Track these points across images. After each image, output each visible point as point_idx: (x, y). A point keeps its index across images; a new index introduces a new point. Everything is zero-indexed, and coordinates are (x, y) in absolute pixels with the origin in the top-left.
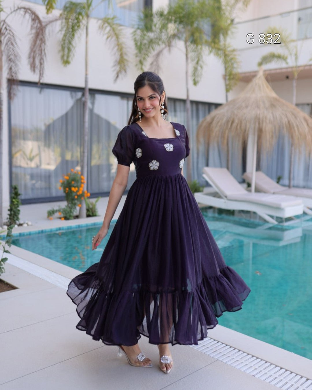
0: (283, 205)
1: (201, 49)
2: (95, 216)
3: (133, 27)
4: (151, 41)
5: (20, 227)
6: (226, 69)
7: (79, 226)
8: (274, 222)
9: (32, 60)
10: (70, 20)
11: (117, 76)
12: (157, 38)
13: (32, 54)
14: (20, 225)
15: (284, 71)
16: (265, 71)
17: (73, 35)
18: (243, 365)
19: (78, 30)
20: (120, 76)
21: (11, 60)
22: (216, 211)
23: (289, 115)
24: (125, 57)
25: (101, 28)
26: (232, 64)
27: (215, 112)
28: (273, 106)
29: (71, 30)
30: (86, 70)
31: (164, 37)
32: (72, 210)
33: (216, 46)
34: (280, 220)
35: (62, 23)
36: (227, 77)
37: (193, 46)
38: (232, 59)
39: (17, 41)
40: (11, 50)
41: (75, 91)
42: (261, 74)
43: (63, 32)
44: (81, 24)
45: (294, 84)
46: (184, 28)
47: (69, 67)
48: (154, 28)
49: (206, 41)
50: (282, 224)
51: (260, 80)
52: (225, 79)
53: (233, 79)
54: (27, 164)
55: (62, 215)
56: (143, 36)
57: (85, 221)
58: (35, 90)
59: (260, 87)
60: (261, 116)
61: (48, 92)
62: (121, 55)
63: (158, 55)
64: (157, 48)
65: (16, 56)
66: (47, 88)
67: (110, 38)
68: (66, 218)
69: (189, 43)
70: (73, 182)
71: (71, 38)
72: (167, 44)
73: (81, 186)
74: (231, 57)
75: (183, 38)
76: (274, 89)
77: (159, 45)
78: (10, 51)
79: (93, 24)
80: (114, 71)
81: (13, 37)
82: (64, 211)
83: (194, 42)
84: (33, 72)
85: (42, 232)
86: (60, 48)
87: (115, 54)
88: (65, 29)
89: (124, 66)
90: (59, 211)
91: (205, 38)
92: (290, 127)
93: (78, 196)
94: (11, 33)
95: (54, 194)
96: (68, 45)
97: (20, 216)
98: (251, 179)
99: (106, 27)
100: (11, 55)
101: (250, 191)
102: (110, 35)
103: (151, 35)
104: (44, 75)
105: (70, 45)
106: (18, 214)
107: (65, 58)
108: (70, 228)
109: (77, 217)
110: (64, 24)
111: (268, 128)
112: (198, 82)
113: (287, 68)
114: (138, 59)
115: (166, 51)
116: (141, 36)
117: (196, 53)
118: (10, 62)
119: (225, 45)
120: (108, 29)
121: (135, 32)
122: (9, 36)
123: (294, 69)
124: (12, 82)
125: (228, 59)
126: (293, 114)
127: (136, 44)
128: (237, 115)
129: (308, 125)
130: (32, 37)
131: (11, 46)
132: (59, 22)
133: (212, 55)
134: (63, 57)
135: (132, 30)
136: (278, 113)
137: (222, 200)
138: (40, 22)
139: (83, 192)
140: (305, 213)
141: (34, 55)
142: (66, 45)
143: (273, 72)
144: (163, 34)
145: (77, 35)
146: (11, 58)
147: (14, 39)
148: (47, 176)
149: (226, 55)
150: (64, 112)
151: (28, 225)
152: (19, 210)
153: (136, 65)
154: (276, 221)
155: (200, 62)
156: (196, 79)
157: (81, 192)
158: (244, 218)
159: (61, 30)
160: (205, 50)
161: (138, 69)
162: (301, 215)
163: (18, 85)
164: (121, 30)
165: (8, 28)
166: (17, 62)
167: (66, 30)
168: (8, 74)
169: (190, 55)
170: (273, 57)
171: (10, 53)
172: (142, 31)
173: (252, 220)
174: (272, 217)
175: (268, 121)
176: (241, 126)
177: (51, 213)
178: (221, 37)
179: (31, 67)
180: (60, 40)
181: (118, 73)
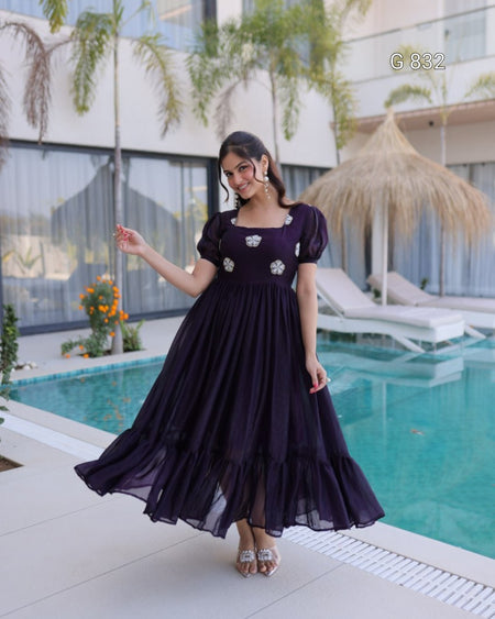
0: (433, 322)
1: (296, 82)
2: (138, 349)
3: (187, 52)
4: (216, 73)
5: (19, 371)
6: (335, 113)
7: (113, 367)
8: (419, 350)
9: (29, 105)
10: (88, 42)
11: (166, 129)
12: (225, 68)
14: (19, 368)
15: (425, 113)
16: (396, 114)
17: (93, 66)
18: (383, 569)
19: (100, 58)
20: (170, 126)
22: (328, 336)
23: (437, 182)
24: (177, 98)
25: (138, 53)
26: (345, 104)
27: (319, 181)
28: (410, 168)
29: (89, 57)
30: (116, 120)
31: (236, 64)
32: (101, 342)
33: (319, 77)
34: (428, 347)
35: (75, 46)
36: (338, 126)
37: (282, 79)
38: (344, 97)
41: (98, 154)
42: (391, 118)
43: (77, 61)
44: (104, 47)
45: (443, 133)
46: (267, 49)
47: (88, 116)
48: (219, 50)
49: (303, 70)
50: (431, 353)
51: (389, 129)
52: (334, 129)
53: (347, 128)
54: (23, 272)
55: (85, 351)
56: (203, 65)
57: (121, 359)
58: (35, 154)
59: (389, 140)
60: (393, 185)
61: (55, 155)
62: (171, 95)
63: (228, 93)
64: (227, 83)
66: (54, 150)
67: (151, 69)
68: (92, 355)
69: (275, 75)
70: (101, 298)
71: (90, 71)
72: (242, 76)
73: (113, 303)
74: (343, 93)
75: (267, 66)
76: (412, 142)
77: (229, 77)
79: (126, 47)
80: (160, 120)
82: (88, 344)
83: (284, 71)
84: (32, 126)
85: (55, 377)
86: (73, 86)
87: (161, 93)
88: (79, 56)
89: (176, 111)
90: (79, 343)
91: (301, 64)
92: (439, 201)
93: (109, 319)
95: (70, 318)
96: (85, 81)
97: (18, 354)
98: (381, 285)
99: (145, 52)
101: (380, 303)
102: (152, 64)
103: (216, 62)
104: (48, 129)
105: (88, 82)
106: (16, 350)
107: (81, 102)
108: (99, 369)
109: (109, 352)
110: (77, 48)
111: (405, 203)
112: (292, 134)
113: (430, 109)
114: (197, 100)
115: (240, 87)
116: (201, 65)
117: (288, 89)
119: (333, 76)
120: (149, 53)
121: (191, 57)
123: (441, 110)
125: (339, 97)
126: (443, 180)
127: (193, 77)
128: (355, 185)
129: (466, 196)
130: (29, 70)
132: (70, 45)
133: (313, 92)
134: (76, 101)
135: (186, 56)
136: (420, 179)
137: (336, 319)
138: (41, 46)
139: (118, 312)
140: (466, 335)
141: (32, 98)
142: (82, 82)
143: (409, 115)
144: (235, 60)
145: (98, 66)
148: (59, 291)
149: (334, 91)
150: (82, 187)
151: (31, 367)
152: (16, 345)
153: (194, 110)
154: (423, 347)
155: (295, 103)
156: (290, 130)
157: (113, 313)
158: (373, 346)
159: (72, 59)
160: (302, 84)
161: (197, 116)
162: (461, 337)
163: (8, 146)
164: (169, 55)
167: (81, 58)
169: (279, 92)
170: (408, 92)
172: (203, 57)
173: (385, 348)
174: (415, 342)
175: (404, 193)
176: (362, 201)
177: (67, 348)
178: (326, 62)
179: (28, 116)
180: (73, 73)
181: (167, 124)
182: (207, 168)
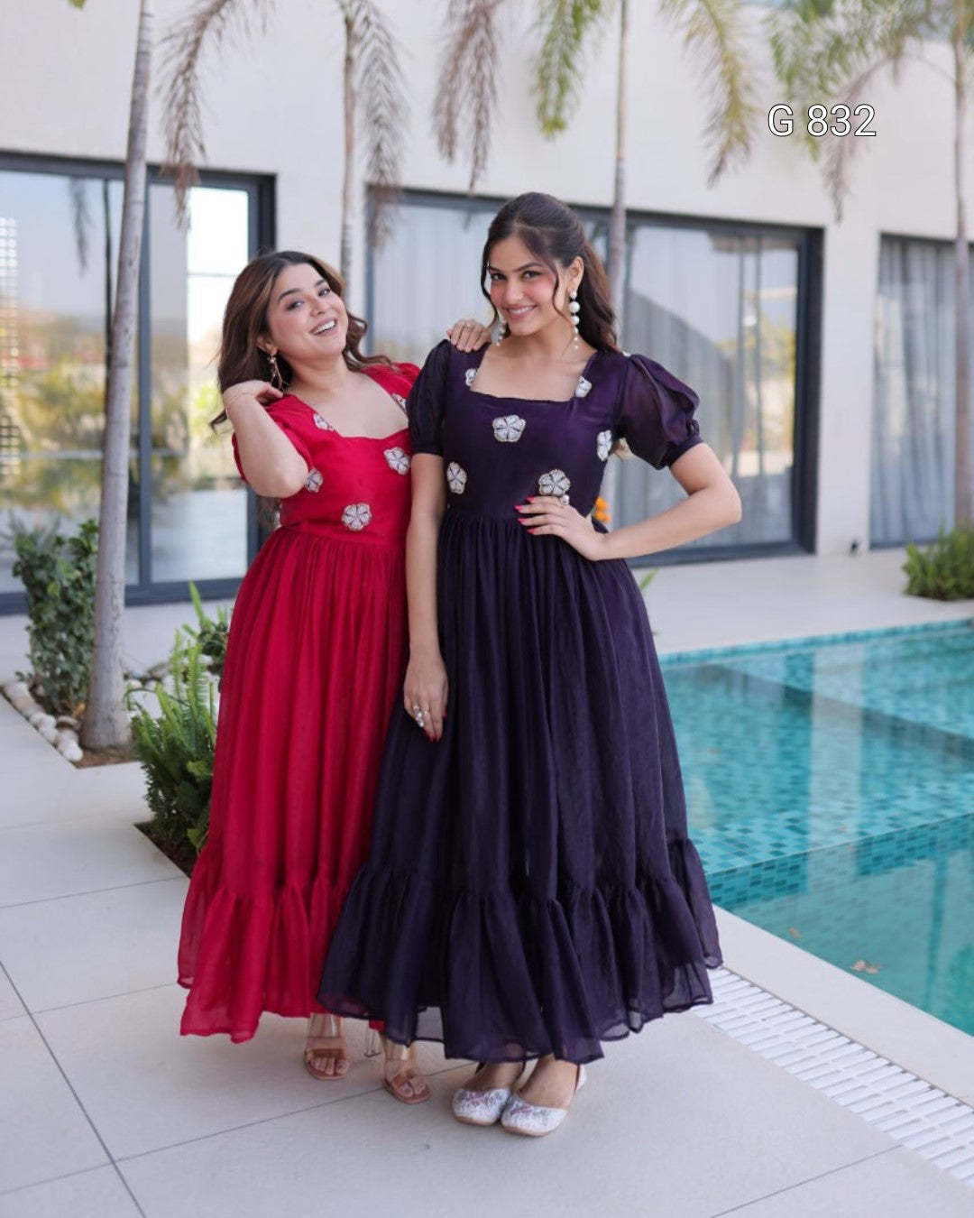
4: (838, 45)
9: (443, 119)
11: (721, 165)
12: (855, 34)
13: (446, 100)
17: (577, 37)
19: (593, 19)
20: (731, 161)
21: (381, 120)
24: (747, 99)
25: (669, 5)
29: (569, 20)
30: (619, 145)
31: (879, 27)
39: (401, 58)
40: (381, 88)
43: (546, 29)
47: (563, 139)
56: (804, 30)
62: (733, 93)
65: (394, 107)
67: (694, 41)
71: (571, 47)
72: (891, 50)
75: (947, 30)
78: (378, 93)
80: (707, 146)
81: (389, 45)
84: (446, 160)
86: (535, 80)
87: (713, 90)
88: (550, 18)
89: (743, 127)
94: (382, 36)
96: (559, 69)
100: (380, 104)
102: (698, 29)
103: (834, 25)
105: (567, 69)
107: (551, 112)
110: (547, 3)
115: (882, 77)
116: (797, 29)
118: (376, 128)
120: (693, 6)
122: (375, 44)
124: (381, 195)
130: (448, 47)
131: (380, 76)
134: (542, 108)
135: (763, 13)
141: (450, 105)
144: (878, 19)
145: (589, 35)
146: (380, 116)
147: (393, 54)
159: (539, 23)
163: (401, 202)
164: (733, 9)
165: (372, 18)
166: (398, 127)
167: (553, 23)
168: (369, 165)
171: (378, 99)
172: (802, 13)
179: (441, 140)
180: (538, 53)
181: (723, 153)
182: (799, 249)
